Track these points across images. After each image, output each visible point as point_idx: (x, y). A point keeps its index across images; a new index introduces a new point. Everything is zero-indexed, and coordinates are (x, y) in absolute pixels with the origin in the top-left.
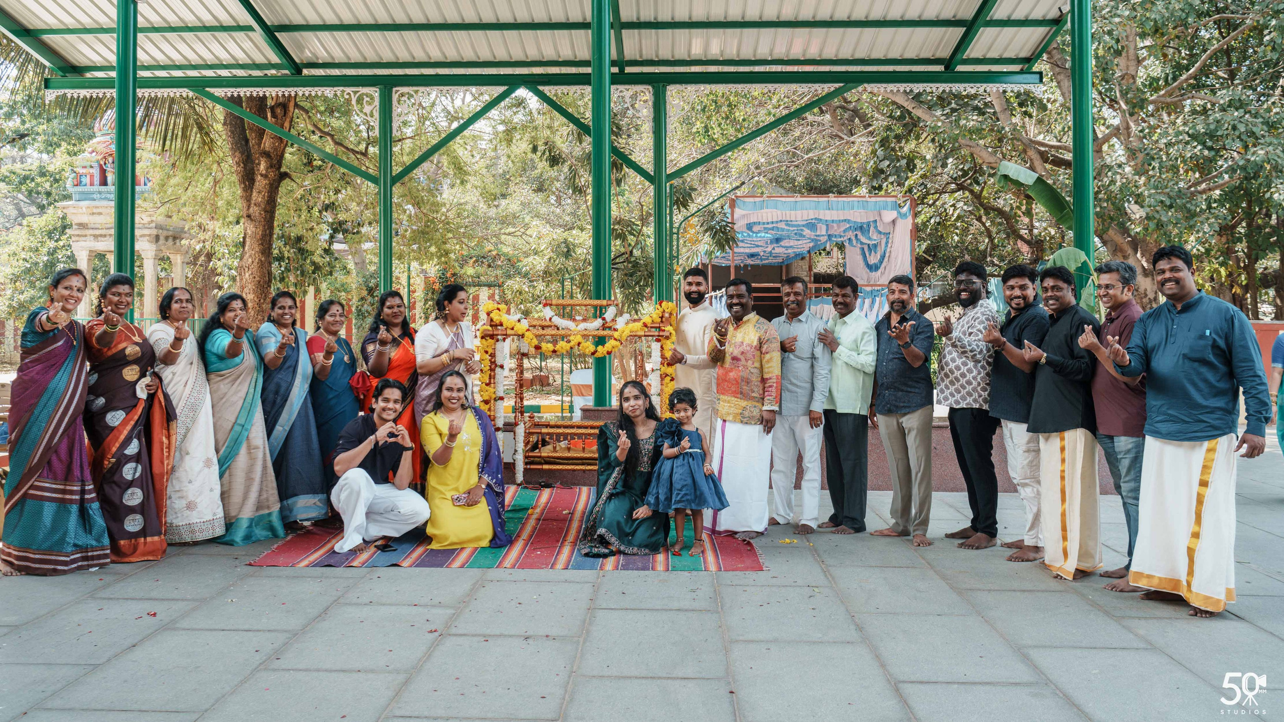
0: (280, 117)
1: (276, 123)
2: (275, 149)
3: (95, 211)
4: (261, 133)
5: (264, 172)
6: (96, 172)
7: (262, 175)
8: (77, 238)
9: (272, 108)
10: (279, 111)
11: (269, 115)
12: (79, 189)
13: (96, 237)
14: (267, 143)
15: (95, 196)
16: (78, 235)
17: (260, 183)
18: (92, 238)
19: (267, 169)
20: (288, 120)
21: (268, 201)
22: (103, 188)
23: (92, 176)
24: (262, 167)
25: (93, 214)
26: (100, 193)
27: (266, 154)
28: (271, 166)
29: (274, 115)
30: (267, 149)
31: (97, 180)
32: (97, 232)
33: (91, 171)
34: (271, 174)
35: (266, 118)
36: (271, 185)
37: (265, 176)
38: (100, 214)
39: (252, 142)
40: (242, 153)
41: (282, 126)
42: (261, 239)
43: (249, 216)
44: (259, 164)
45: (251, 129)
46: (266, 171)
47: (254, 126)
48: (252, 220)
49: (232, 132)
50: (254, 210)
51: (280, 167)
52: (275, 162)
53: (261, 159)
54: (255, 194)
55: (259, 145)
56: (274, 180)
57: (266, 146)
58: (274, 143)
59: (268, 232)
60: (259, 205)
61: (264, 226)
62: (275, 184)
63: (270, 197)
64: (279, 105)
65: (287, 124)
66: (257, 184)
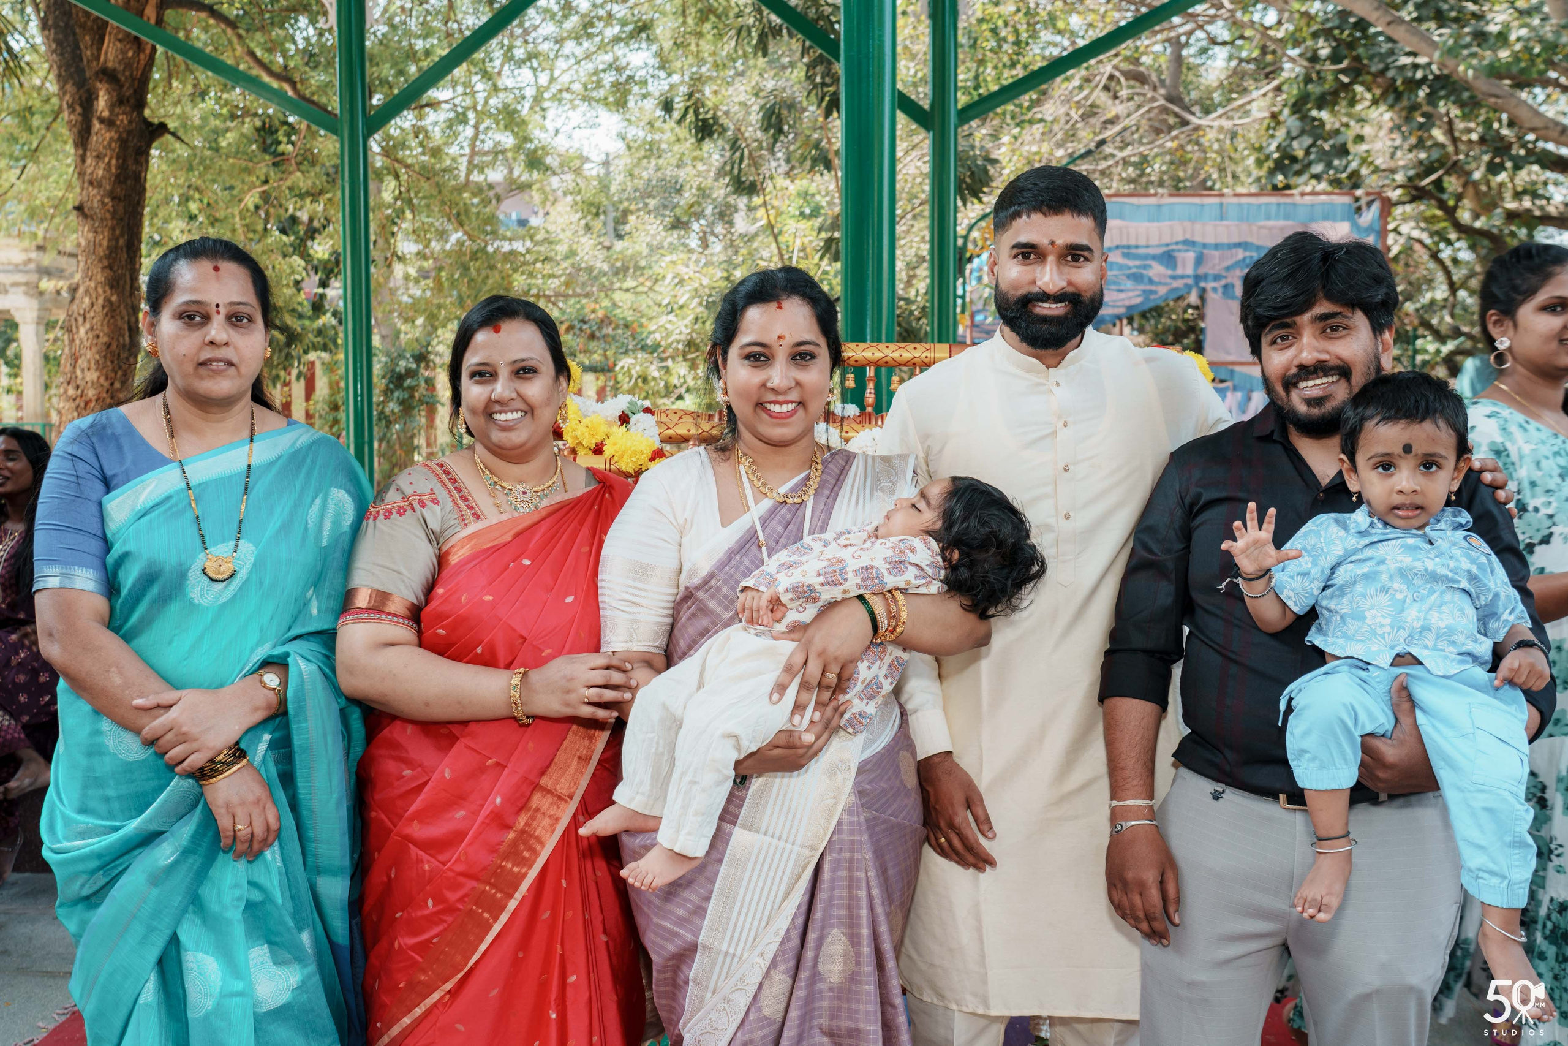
2: (128, 65)
4: (100, 29)
5: (106, 114)
7: (102, 121)
14: (111, 53)
17: (101, 136)
19: (111, 107)
21: (117, 176)
24: (102, 103)
27: (109, 75)
28: (122, 105)
30: (110, 65)
34: (122, 119)
36: (123, 142)
37: (109, 123)
39: (87, 56)
41: (141, 13)
42: (107, 257)
43: (79, 208)
44: (97, 98)
45: (83, 26)
46: (111, 111)
47: (87, 14)
48: (85, 216)
49: (59, 43)
50: (94, 198)
51: (141, 104)
52: (128, 92)
53: (99, 85)
54: (89, 161)
55: (98, 58)
56: (129, 132)
57: (111, 57)
58: (124, 52)
59: (122, 242)
60: (99, 185)
61: (113, 229)
62: (133, 142)
63: (122, 167)
65: (151, 12)
66: (94, 138)
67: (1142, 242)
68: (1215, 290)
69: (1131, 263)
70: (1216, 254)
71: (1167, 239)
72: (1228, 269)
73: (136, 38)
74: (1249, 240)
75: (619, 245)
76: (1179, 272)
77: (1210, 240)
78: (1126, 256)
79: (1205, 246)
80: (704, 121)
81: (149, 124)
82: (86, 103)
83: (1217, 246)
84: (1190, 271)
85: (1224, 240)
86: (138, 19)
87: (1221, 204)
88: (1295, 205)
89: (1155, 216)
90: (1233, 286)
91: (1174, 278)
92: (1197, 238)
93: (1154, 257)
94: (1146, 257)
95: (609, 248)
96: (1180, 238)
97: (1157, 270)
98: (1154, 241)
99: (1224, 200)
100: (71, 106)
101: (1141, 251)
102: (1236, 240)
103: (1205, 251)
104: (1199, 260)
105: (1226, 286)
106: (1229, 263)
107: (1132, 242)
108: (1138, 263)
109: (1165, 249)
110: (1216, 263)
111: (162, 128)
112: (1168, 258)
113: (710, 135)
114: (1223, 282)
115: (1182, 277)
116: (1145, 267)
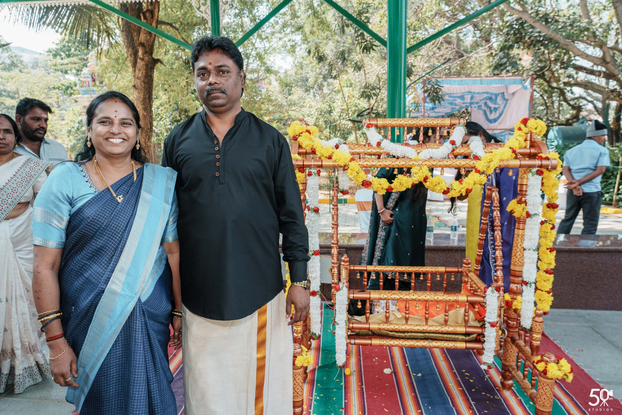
0: (149, 19)
2: (148, 41)
4: (139, 30)
5: (141, 57)
6: (90, 80)
7: (140, 59)
9: (144, 13)
10: (148, 15)
11: (142, 18)
12: (83, 89)
14: (143, 37)
15: (90, 93)
17: (140, 64)
19: (143, 54)
20: (155, 20)
21: (145, 76)
22: (94, 88)
23: (88, 83)
24: (140, 53)
27: (142, 45)
28: (146, 54)
29: (145, 18)
30: (142, 41)
33: (88, 80)
34: (146, 58)
35: (141, 20)
36: (147, 65)
37: (142, 59)
39: (136, 39)
41: (151, 25)
42: (143, 101)
43: (134, 86)
44: (138, 52)
45: (134, 30)
46: (143, 56)
47: (135, 26)
48: (136, 88)
49: (127, 36)
50: (139, 83)
51: (151, 53)
52: (148, 50)
53: (139, 48)
54: (136, 72)
55: (138, 40)
56: (148, 62)
57: (142, 39)
58: (146, 37)
59: (147, 96)
60: (140, 79)
61: (144, 92)
62: (150, 65)
63: (147, 73)
64: (148, 10)
65: (154, 24)
66: (138, 64)
67: (455, 92)
68: (475, 107)
69: (450, 99)
70: (478, 95)
71: (463, 91)
72: (481, 100)
73: (150, 33)
74: (489, 91)
75: (290, 97)
76: (465, 101)
77: (476, 91)
78: (450, 97)
79: (474, 93)
80: (320, 56)
81: (154, 59)
82: (135, 54)
83: (478, 93)
84: (469, 101)
85: (481, 91)
86: (150, 26)
87: (481, 80)
88: (504, 80)
89: (460, 83)
90: (481, 106)
91: (463, 103)
92: (472, 91)
93: (458, 97)
94: (455, 97)
95: (287, 98)
96: (467, 91)
97: (459, 101)
98: (459, 92)
99: (482, 78)
100: (131, 55)
101: (454, 95)
102: (485, 91)
103: (475, 95)
104: (472, 98)
105: (479, 106)
106: (481, 98)
107: (452, 92)
108: (453, 99)
109: (462, 94)
110: (477, 98)
111: (158, 61)
112: (462, 97)
113: (322, 61)
114: (478, 105)
115: (466, 103)
116: (454, 100)
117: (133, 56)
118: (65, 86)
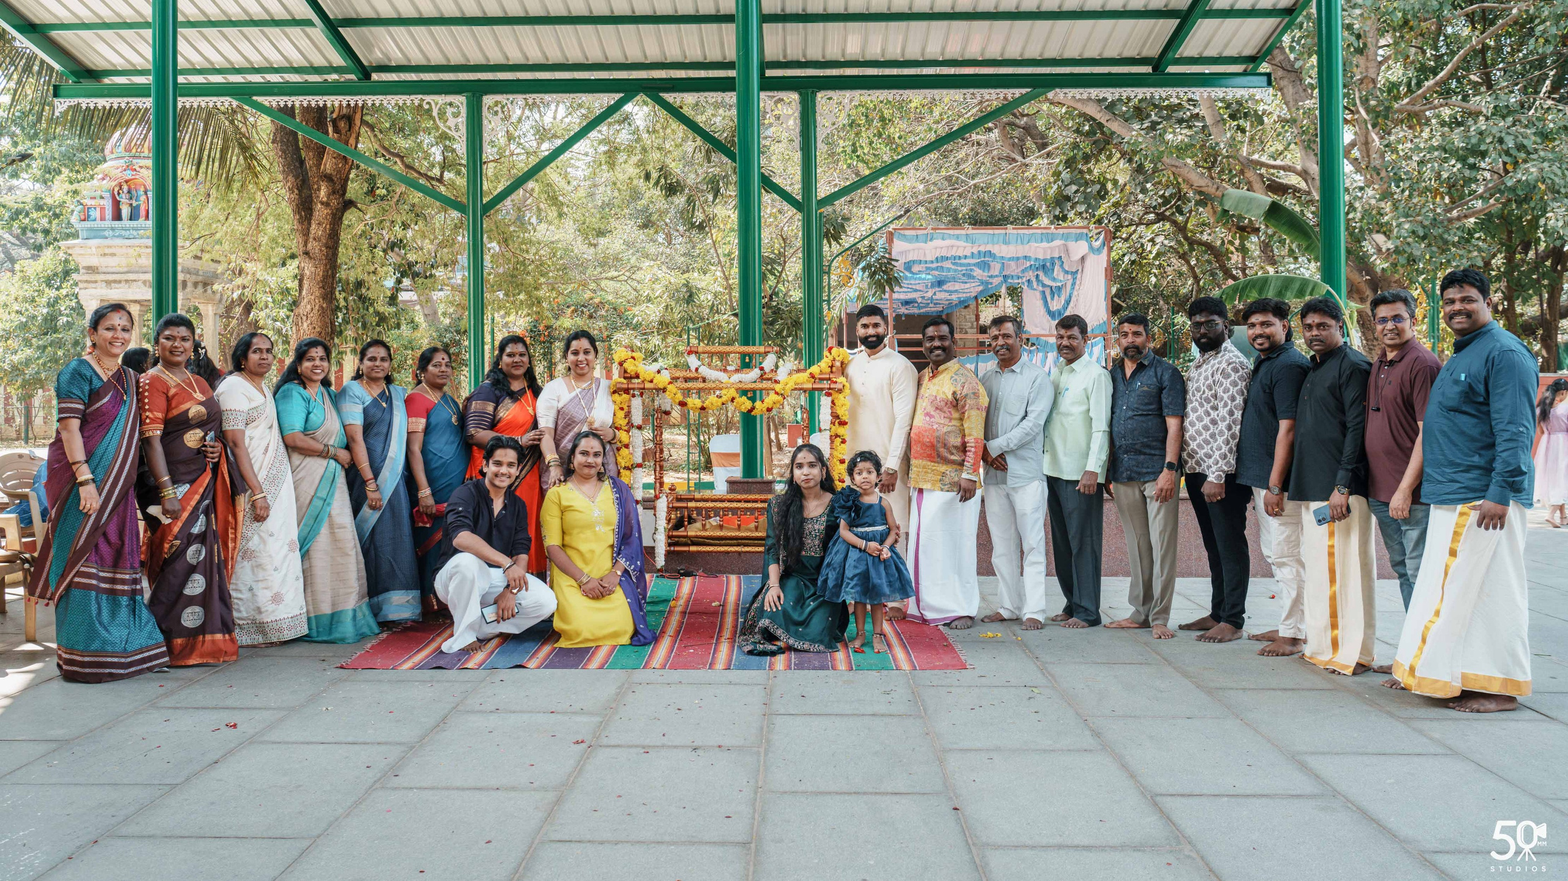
0: (343, 132)
1: (339, 140)
2: (339, 172)
3: (107, 251)
4: (320, 151)
5: (325, 199)
6: (108, 204)
7: (322, 203)
8: (85, 285)
9: (334, 122)
10: (342, 124)
11: (330, 129)
12: (87, 224)
13: (108, 283)
14: (328, 164)
15: (106, 233)
16: (86, 281)
17: (320, 212)
18: (104, 284)
19: (328, 196)
20: (354, 135)
21: (330, 235)
22: (117, 224)
23: (103, 209)
24: (323, 193)
25: (105, 255)
26: (113, 229)
27: (328, 178)
28: (334, 193)
29: (336, 130)
30: (328, 171)
31: (109, 213)
32: (111, 277)
33: (102, 202)
34: (334, 202)
35: (327, 133)
36: (334, 215)
37: (326, 204)
38: (113, 255)
39: (309, 163)
40: (296, 177)
41: (347, 143)
42: (321, 281)
43: (307, 254)
44: (319, 190)
45: (306, 148)
46: (328, 198)
47: (311, 143)
48: (310, 258)
49: (284, 151)
50: (314, 246)
51: (344, 193)
52: (338, 187)
53: (320, 185)
54: (313, 226)
55: (318, 170)
56: (336, 208)
57: (327, 168)
58: (336, 164)
59: (329, 272)
60: (320, 241)
61: (324, 262)
62: (339, 215)
63: (331, 228)
64: (342, 117)
65: (352, 141)
66: (316, 214)
73: (344, 157)
82: (306, 190)
100: (291, 190)
111: (350, 203)
117: (296, 191)
118: (9, 209)
